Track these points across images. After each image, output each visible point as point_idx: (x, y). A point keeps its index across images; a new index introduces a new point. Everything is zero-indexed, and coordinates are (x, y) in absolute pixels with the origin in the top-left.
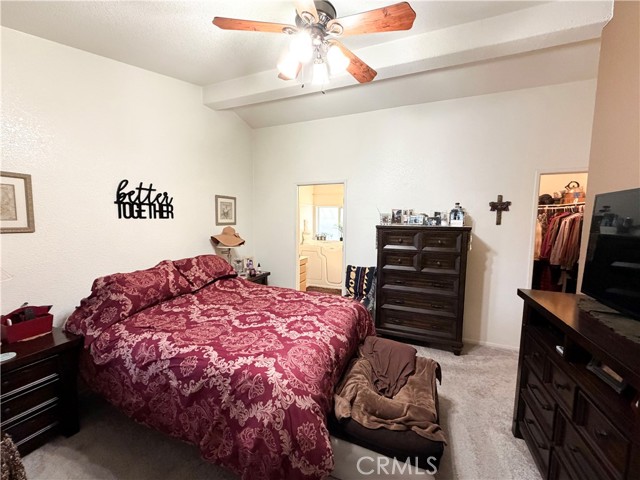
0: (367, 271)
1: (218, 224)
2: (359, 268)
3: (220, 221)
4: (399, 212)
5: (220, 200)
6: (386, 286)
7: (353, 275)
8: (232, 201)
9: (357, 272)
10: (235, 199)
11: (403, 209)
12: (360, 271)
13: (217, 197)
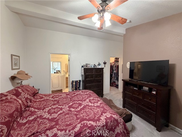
0: (78, 81)
1: (12, 69)
2: (76, 81)
3: (14, 68)
4: (87, 64)
5: (14, 57)
6: (87, 85)
7: (74, 83)
8: (18, 58)
9: (75, 83)
10: (19, 57)
11: (88, 63)
12: (76, 82)
13: (12, 55)
